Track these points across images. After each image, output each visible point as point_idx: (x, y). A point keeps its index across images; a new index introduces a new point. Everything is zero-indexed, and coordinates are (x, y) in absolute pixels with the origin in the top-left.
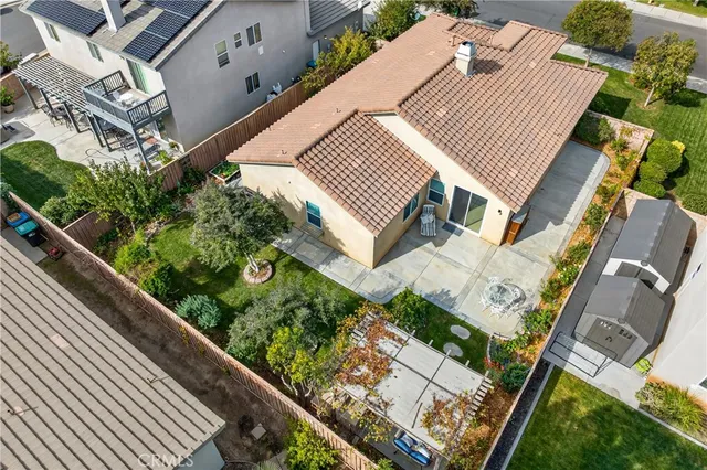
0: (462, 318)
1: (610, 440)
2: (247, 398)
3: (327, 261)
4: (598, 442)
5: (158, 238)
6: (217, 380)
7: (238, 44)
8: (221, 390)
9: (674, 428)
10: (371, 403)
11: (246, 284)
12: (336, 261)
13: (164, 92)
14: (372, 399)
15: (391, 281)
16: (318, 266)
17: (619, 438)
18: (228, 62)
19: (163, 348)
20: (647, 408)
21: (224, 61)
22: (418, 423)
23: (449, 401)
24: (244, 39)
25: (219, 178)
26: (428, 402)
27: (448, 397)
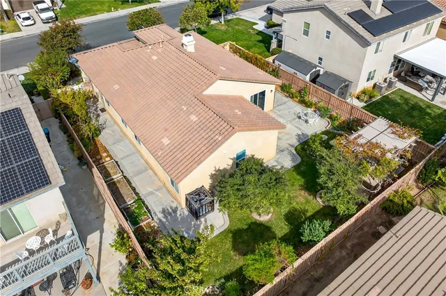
2: (360, 232)
6: (347, 248)
8: (353, 246)
19: (317, 280)
22: (404, 140)
23: (392, 130)
25: (145, 223)
26: (393, 136)
27: (389, 130)
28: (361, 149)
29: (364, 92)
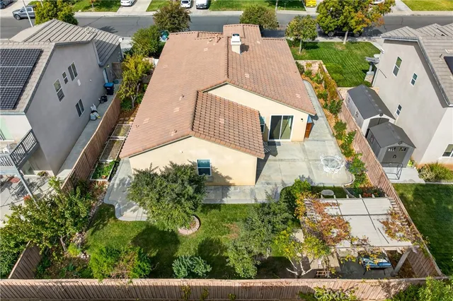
0: (322, 185)
1: (431, 203)
3: (224, 195)
4: (428, 206)
5: (89, 244)
7: (66, 81)
9: (444, 182)
10: (358, 245)
11: (187, 237)
12: (230, 192)
13: (31, 131)
14: (356, 242)
15: (271, 186)
16: (221, 200)
17: (433, 200)
18: (63, 96)
20: (428, 180)
21: (61, 96)
22: (389, 239)
23: (388, 219)
24: (68, 76)
25: (101, 180)
26: (380, 225)
27: (384, 217)
28: (320, 219)
29: (432, 168)
